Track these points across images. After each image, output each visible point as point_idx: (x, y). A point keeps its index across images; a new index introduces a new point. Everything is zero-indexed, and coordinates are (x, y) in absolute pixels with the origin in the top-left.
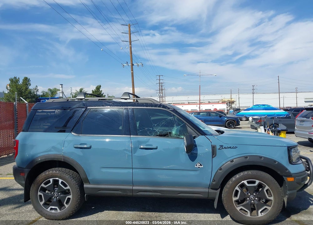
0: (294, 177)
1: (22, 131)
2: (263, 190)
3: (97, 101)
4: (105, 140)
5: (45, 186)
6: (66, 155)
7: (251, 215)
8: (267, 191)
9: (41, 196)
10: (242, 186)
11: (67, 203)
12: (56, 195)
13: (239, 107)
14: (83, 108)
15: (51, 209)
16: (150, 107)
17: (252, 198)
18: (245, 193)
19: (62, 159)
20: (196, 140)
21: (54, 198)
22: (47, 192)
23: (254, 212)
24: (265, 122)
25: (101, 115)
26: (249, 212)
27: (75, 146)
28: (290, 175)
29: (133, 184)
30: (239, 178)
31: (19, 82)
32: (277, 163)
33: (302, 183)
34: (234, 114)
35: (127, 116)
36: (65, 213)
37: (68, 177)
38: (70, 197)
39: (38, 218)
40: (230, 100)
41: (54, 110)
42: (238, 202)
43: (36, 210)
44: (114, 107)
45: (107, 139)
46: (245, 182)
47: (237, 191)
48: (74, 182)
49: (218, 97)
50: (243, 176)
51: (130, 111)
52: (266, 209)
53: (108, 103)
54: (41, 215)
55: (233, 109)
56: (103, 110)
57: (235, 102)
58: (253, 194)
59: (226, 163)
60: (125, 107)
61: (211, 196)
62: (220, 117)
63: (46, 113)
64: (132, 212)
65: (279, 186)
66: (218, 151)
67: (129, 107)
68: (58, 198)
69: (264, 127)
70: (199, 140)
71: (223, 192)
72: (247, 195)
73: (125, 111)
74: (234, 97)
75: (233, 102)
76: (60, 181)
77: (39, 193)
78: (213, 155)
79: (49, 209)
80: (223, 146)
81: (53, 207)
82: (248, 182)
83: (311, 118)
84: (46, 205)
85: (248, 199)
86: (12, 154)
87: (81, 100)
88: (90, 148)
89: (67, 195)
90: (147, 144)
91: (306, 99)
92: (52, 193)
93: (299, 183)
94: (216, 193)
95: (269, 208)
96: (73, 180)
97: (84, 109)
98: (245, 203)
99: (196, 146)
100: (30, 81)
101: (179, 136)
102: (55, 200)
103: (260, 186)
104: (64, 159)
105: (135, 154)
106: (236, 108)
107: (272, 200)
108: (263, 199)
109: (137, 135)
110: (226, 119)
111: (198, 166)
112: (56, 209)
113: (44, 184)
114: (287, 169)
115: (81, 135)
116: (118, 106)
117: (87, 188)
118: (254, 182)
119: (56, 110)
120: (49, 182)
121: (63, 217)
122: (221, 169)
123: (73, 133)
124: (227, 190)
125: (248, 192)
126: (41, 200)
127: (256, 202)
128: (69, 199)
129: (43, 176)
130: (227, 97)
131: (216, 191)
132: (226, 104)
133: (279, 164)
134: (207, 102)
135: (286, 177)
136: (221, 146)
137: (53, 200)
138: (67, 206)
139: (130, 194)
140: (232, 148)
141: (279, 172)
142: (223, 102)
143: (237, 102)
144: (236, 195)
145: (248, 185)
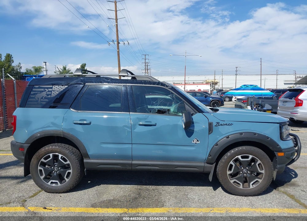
0: (284, 152)
1: (19, 107)
2: (255, 164)
3: (94, 77)
4: (103, 116)
5: (45, 161)
6: (65, 131)
7: (243, 187)
8: (259, 165)
9: (41, 170)
10: (237, 160)
11: (67, 177)
12: (56, 170)
13: (222, 88)
14: (81, 84)
15: (52, 183)
16: (148, 84)
17: (245, 172)
18: (239, 167)
19: (61, 134)
20: (193, 117)
21: (54, 172)
22: (47, 166)
23: (246, 184)
24: (252, 102)
25: (100, 92)
26: (241, 184)
27: (75, 122)
28: (280, 150)
29: (132, 158)
30: (234, 153)
31: (2, 58)
32: (269, 139)
33: (291, 157)
34: (218, 95)
35: (126, 93)
36: (66, 186)
37: (68, 152)
38: (71, 171)
39: (38, 191)
40: (214, 81)
41: (52, 86)
42: (232, 176)
43: (37, 184)
44: (112, 84)
45: (105, 116)
46: (239, 157)
47: (231, 166)
48: (73, 157)
49: (202, 78)
50: (237, 151)
51: (129, 89)
52: (257, 181)
53: (106, 80)
54: (42, 188)
55: (217, 90)
56: (101, 87)
57: (218, 83)
58: (246, 168)
59: (222, 139)
60: (124, 84)
61: (206, 170)
62: (206, 97)
63: (43, 89)
64: (130, 185)
65: (270, 160)
66: (214, 128)
67: (127, 84)
68: (59, 172)
69: (251, 107)
70: (197, 117)
71: (218, 166)
72: (240, 169)
73: (123, 88)
74: (218, 78)
75: (216, 83)
76: (60, 156)
77: (39, 168)
78: (209, 131)
79: (49, 183)
80: (219, 123)
81: (54, 181)
82: (242, 157)
83: (294, 99)
84: (47, 179)
85: (241, 172)
86: (1, 131)
87: (78, 76)
88: (90, 124)
89: (67, 169)
90: (146, 121)
91: (286, 81)
92: (52, 167)
93: (288, 158)
94: (211, 167)
95: (260, 181)
96: (73, 155)
97: (82, 86)
98: (238, 176)
99: (193, 123)
100: (13, 58)
101: (177, 113)
102: (55, 174)
103: (253, 160)
104: (63, 135)
105: (135, 131)
106: (219, 89)
107: (263, 173)
108: (254, 173)
109: (136, 112)
110: (211, 99)
111: (195, 142)
112: (57, 183)
113: (44, 159)
114: (278, 145)
115: (80, 111)
116: (116, 83)
117: (87, 163)
118: (248, 157)
119: (54, 86)
120: (49, 157)
121: (64, 190)
122: (217, 145)
123: (71, 109)
124: (222, 164)
125: (242, 166)
126: (42, 175)
127: (249, 175)
128: (69, 173)
129: (43, 151)
130: (211, 78)
131: (212, 165)
132: (210, 85)
133: (272, 140)
134: (191, 82)
135: (277, 153)
136: (217, 123)
137: (53, 174)
138: (67, 180)
139: (129, 168)
140: (228, 125)
141: (271, 148)
142: (207, 83)
143: (221, 83)
144: (230, 169)
145: (241, 159)
